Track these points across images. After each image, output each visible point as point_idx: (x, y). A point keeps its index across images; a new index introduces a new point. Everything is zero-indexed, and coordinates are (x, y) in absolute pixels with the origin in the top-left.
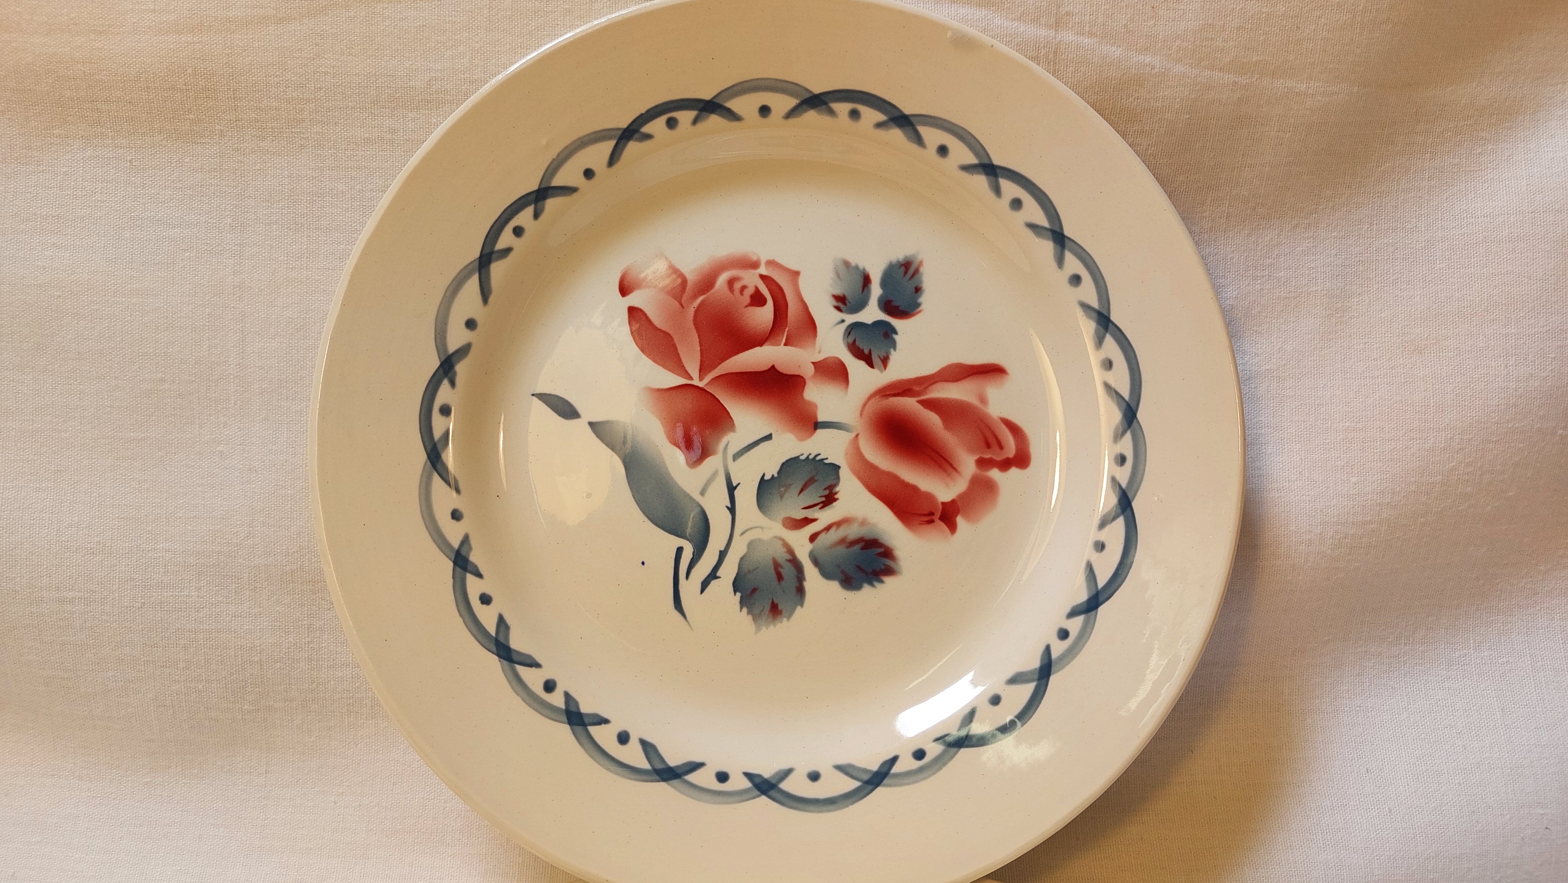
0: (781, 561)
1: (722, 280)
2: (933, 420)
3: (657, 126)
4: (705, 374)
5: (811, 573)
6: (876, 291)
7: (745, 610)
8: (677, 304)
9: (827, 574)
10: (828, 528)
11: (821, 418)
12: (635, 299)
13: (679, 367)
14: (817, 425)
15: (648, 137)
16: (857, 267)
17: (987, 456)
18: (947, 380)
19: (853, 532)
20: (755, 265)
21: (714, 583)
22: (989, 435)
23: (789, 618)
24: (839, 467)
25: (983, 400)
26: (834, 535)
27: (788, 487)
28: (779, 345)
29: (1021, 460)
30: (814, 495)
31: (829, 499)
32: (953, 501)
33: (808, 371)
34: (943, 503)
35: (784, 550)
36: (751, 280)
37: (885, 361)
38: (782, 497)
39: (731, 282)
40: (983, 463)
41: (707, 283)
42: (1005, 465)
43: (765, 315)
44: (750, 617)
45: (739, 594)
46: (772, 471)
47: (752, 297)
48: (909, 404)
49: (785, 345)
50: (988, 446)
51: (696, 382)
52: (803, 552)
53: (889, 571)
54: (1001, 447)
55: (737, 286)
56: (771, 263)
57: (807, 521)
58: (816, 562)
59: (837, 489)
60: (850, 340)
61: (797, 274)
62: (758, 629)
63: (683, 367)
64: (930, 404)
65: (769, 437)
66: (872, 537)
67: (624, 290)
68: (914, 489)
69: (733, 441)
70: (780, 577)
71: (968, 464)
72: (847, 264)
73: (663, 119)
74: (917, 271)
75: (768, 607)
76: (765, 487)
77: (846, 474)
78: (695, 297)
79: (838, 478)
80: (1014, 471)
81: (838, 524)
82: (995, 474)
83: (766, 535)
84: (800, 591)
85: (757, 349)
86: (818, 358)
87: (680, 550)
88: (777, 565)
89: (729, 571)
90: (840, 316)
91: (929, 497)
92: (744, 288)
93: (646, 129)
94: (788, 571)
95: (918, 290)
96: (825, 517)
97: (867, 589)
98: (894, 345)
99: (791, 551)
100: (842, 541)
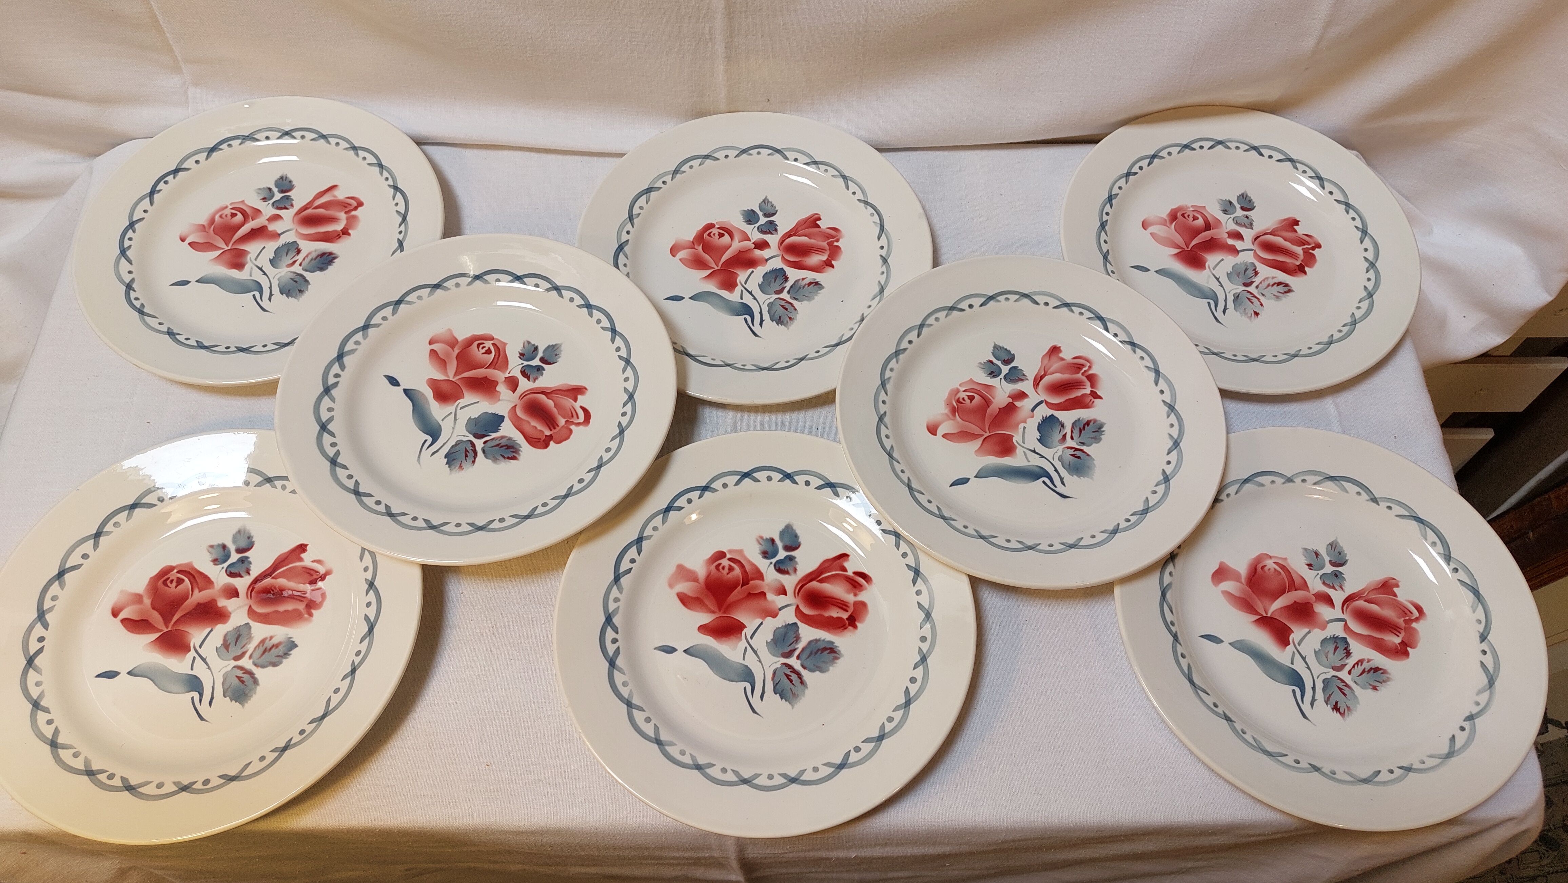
0: (293, 277)
1: (217, 218)
2: (321, 211)
3: (161, 186)
4: (229, 243)
5: (307, 275)
6: (275, 190)
7: (290, 298)
8: (205, 233)
9: (312, 271)
10: (304, 259)
11: (279, 232)
12: (188, 240)
13: (218, 248)
14: (279, 235)
15: (160, 191)
16: (264, 188)
17: (347, 210)
18: (318, 198)
19: (314, 255)
20: (226, 207)
21: (273, 297)
22: (344, 204)
23: (307, 291)
24: (296, 242)
25: (335, 196)
26: (307, 260)
27: (281, 256)
28: (249, 222)
29: (360, 204)
30: (292, 253)
31: (299, 251)
32: (344, 228)
33: (266, 223)
34: (341, 230)
35: (292, 274)
36: (228, 212)
37: (292, 205)
38: (281, 260)
39: (221, 216)
40: (346, 213)
41: (212, 221)
42: (356, 208)
43: (239, 217)
44: (293, 298)
45: (284, 295)
46: (272, 256)
47: (231, 216)
48: (310, 211)
49: (252, 220)
50: (346, 207)
51: (227, 248)
52: (299, 270)
53: (335, 258)
54: (351, 205)
55: (224, 216)
56: (231, 204)
57: (295, 262)
58: (306, 271)
59: (299, 247)
60: (275, 206)
61: (243, 201)
62: (298, 300)
63: (219, 247)
64: (316, 208)
65: (264, 247)
66: (322, 253)
67: (183, 240)
68: (328, 232)
69: (251, 256)
70: (296, 282)
71: (342, 216)
72: (260, 189)
73: (162, 182)
74: (286, 178)
75: (298, 292)
76: (273, 262)
77: (299, 242)
78: (210, 227)
79: (298, 244)
80: (360, 209)
81: (307, 256)
82: (353, 213)
83: (283, 274)
84: (306, 281)
85: (243, 228)
86: (267, 217)
87: (254, 296)
88: (292, 279)
89: (276, 290)
90: (267, 203)
91: (335, 231)
92: (226, 216)
93: (158, 189)
94: (297, 278)
95: (290, 182)
96: (300, 257)
97: (330, 267)
98: (292, 199)
99: (295, 273)
100: (312, 260)
